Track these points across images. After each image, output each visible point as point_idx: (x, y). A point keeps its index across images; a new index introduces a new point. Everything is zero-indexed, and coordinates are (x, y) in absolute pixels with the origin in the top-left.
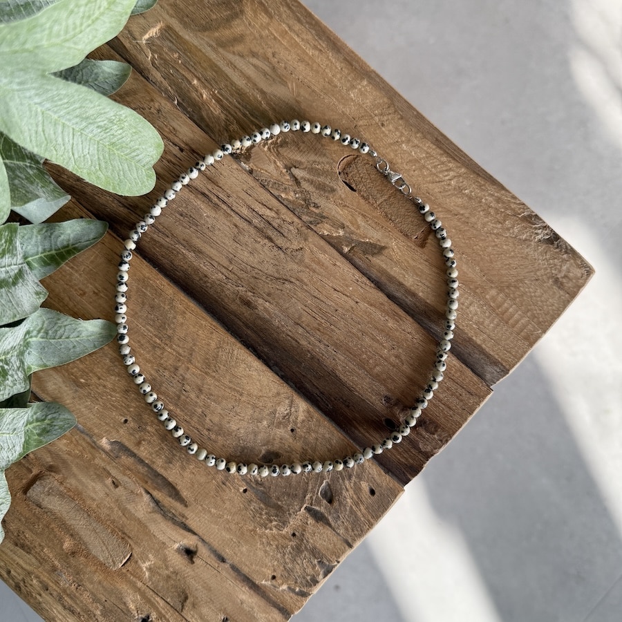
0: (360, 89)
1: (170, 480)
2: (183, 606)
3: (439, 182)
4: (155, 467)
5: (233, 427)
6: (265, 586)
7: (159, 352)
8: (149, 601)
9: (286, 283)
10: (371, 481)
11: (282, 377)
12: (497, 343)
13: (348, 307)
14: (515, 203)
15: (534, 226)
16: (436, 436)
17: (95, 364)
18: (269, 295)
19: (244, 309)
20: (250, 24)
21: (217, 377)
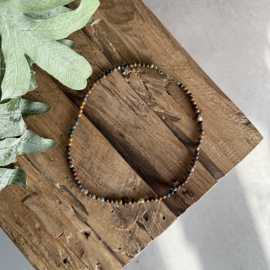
0: (176, 55)
1: (82, 203)
2: (81, 256)
3: (204, 95)
4: (77, 197)
5: (110, 184)
6: (116, 252)
7: (84, 151)
8: (68, 252)
9: (138, 129)
10: (164, 213)
11: (132, 167)
12: (221, 163)
13: (162, 141)
14: (234, 107)
15: (241, 117)
16: (192, 198)
17: (58, 153)
18: (131, 133)
19: (120, 137)
20: (135, 24)
21: (106, 163)
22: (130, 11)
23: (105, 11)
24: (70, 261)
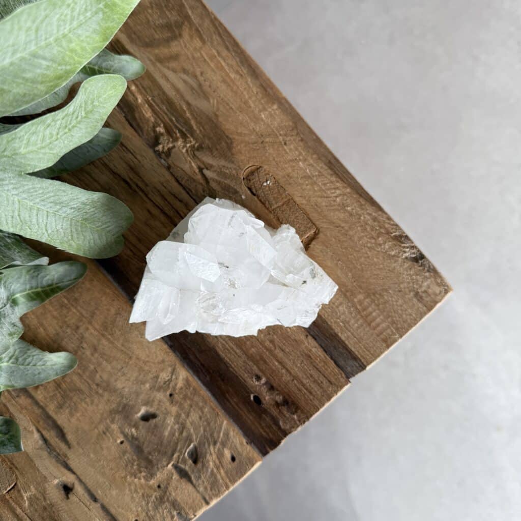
0: (270, 112)
1: (59, 423)
3: (327, 197)
4: (48, 410)
5: (119, 385)
7: (65, 311)
10: (233, 449)
12: (360, 340)
15: (403, 245)
16: (295, 416)
20: (185, 46)
21: (111, 339)
22: (176, 21)
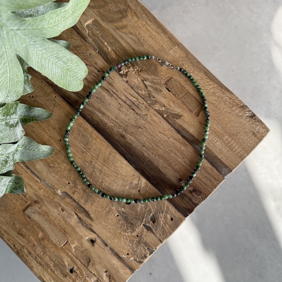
0: (174, 50)
1: (86, 209)
2: (88, 265)
3: (206, 90)
4: (80, 203)
5: (114, 188)
6: (124, 258)
7: (84, 155)
8: (74, 261)
9: (140, 128)
10: (172, 214)
11: (136, 169)
12: (228, 158)
13: (165, 140)
14: (237, 100)
15: (245, 110)
16: (200, 197)
17: (57, 158)
18: (132, 133)
19: (121, 139)
20: (130, 21)
21: (108, 166)
22: (124, 9)
23: (98, 10)
24: (76, 271)
